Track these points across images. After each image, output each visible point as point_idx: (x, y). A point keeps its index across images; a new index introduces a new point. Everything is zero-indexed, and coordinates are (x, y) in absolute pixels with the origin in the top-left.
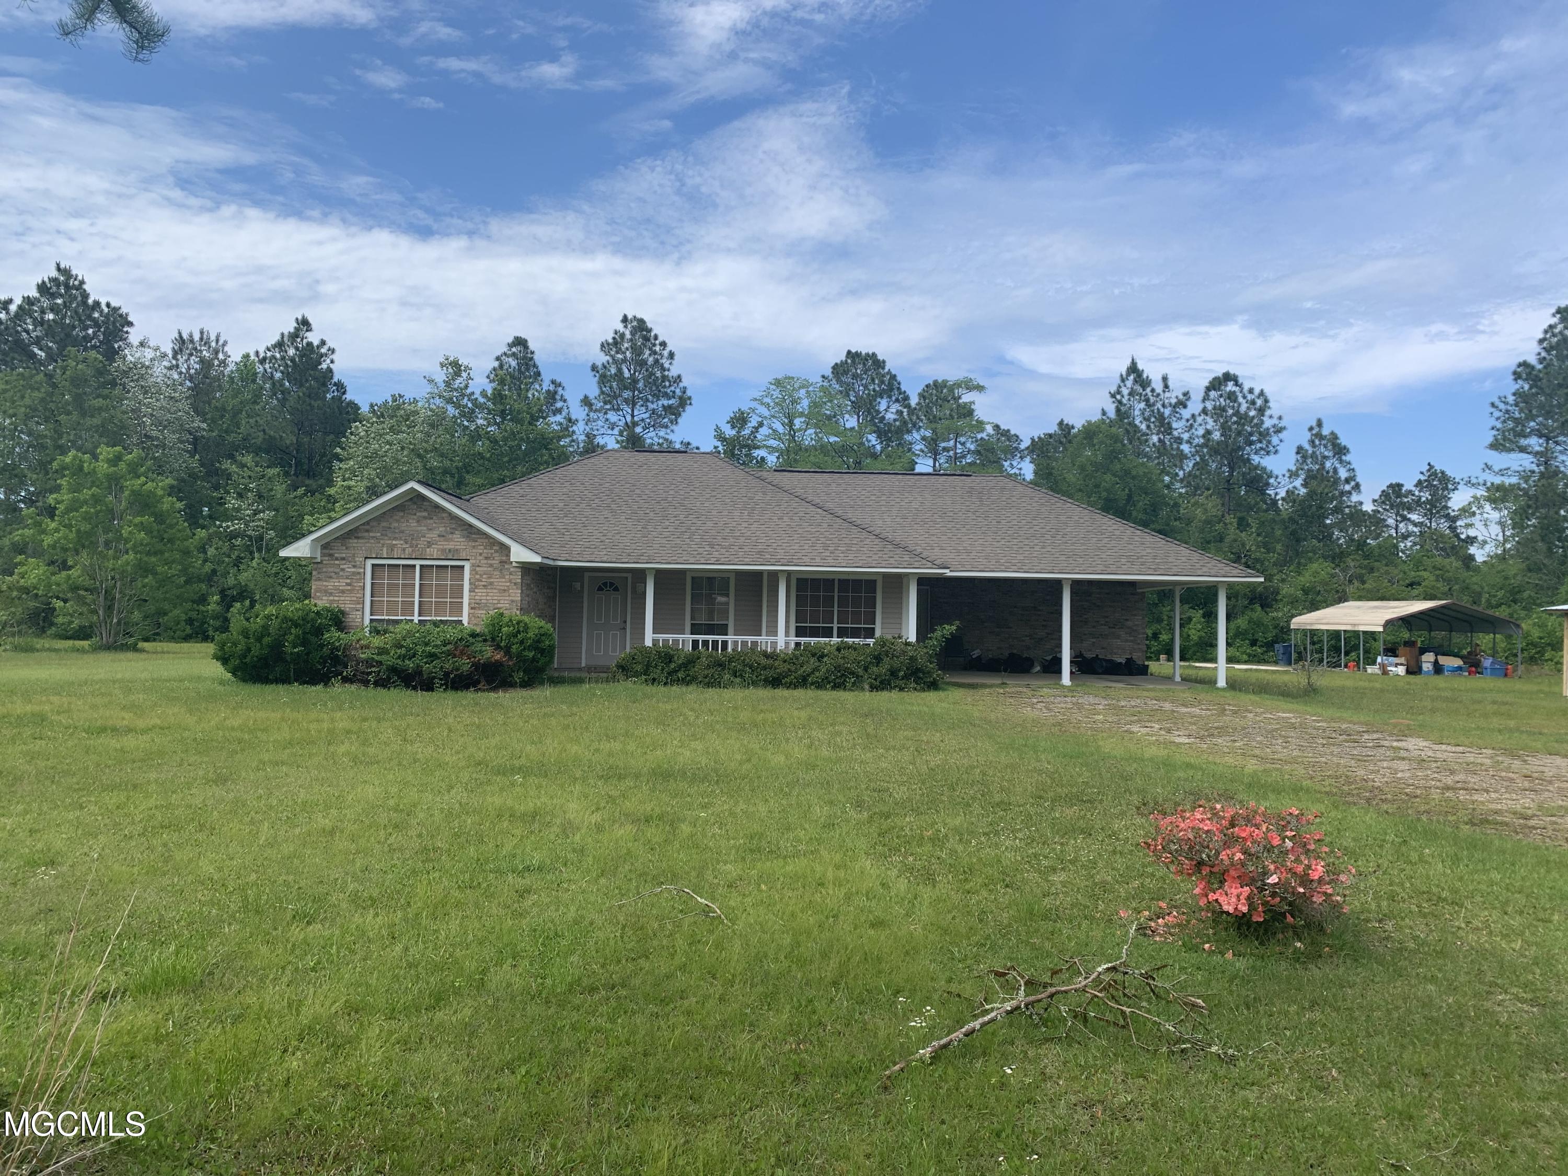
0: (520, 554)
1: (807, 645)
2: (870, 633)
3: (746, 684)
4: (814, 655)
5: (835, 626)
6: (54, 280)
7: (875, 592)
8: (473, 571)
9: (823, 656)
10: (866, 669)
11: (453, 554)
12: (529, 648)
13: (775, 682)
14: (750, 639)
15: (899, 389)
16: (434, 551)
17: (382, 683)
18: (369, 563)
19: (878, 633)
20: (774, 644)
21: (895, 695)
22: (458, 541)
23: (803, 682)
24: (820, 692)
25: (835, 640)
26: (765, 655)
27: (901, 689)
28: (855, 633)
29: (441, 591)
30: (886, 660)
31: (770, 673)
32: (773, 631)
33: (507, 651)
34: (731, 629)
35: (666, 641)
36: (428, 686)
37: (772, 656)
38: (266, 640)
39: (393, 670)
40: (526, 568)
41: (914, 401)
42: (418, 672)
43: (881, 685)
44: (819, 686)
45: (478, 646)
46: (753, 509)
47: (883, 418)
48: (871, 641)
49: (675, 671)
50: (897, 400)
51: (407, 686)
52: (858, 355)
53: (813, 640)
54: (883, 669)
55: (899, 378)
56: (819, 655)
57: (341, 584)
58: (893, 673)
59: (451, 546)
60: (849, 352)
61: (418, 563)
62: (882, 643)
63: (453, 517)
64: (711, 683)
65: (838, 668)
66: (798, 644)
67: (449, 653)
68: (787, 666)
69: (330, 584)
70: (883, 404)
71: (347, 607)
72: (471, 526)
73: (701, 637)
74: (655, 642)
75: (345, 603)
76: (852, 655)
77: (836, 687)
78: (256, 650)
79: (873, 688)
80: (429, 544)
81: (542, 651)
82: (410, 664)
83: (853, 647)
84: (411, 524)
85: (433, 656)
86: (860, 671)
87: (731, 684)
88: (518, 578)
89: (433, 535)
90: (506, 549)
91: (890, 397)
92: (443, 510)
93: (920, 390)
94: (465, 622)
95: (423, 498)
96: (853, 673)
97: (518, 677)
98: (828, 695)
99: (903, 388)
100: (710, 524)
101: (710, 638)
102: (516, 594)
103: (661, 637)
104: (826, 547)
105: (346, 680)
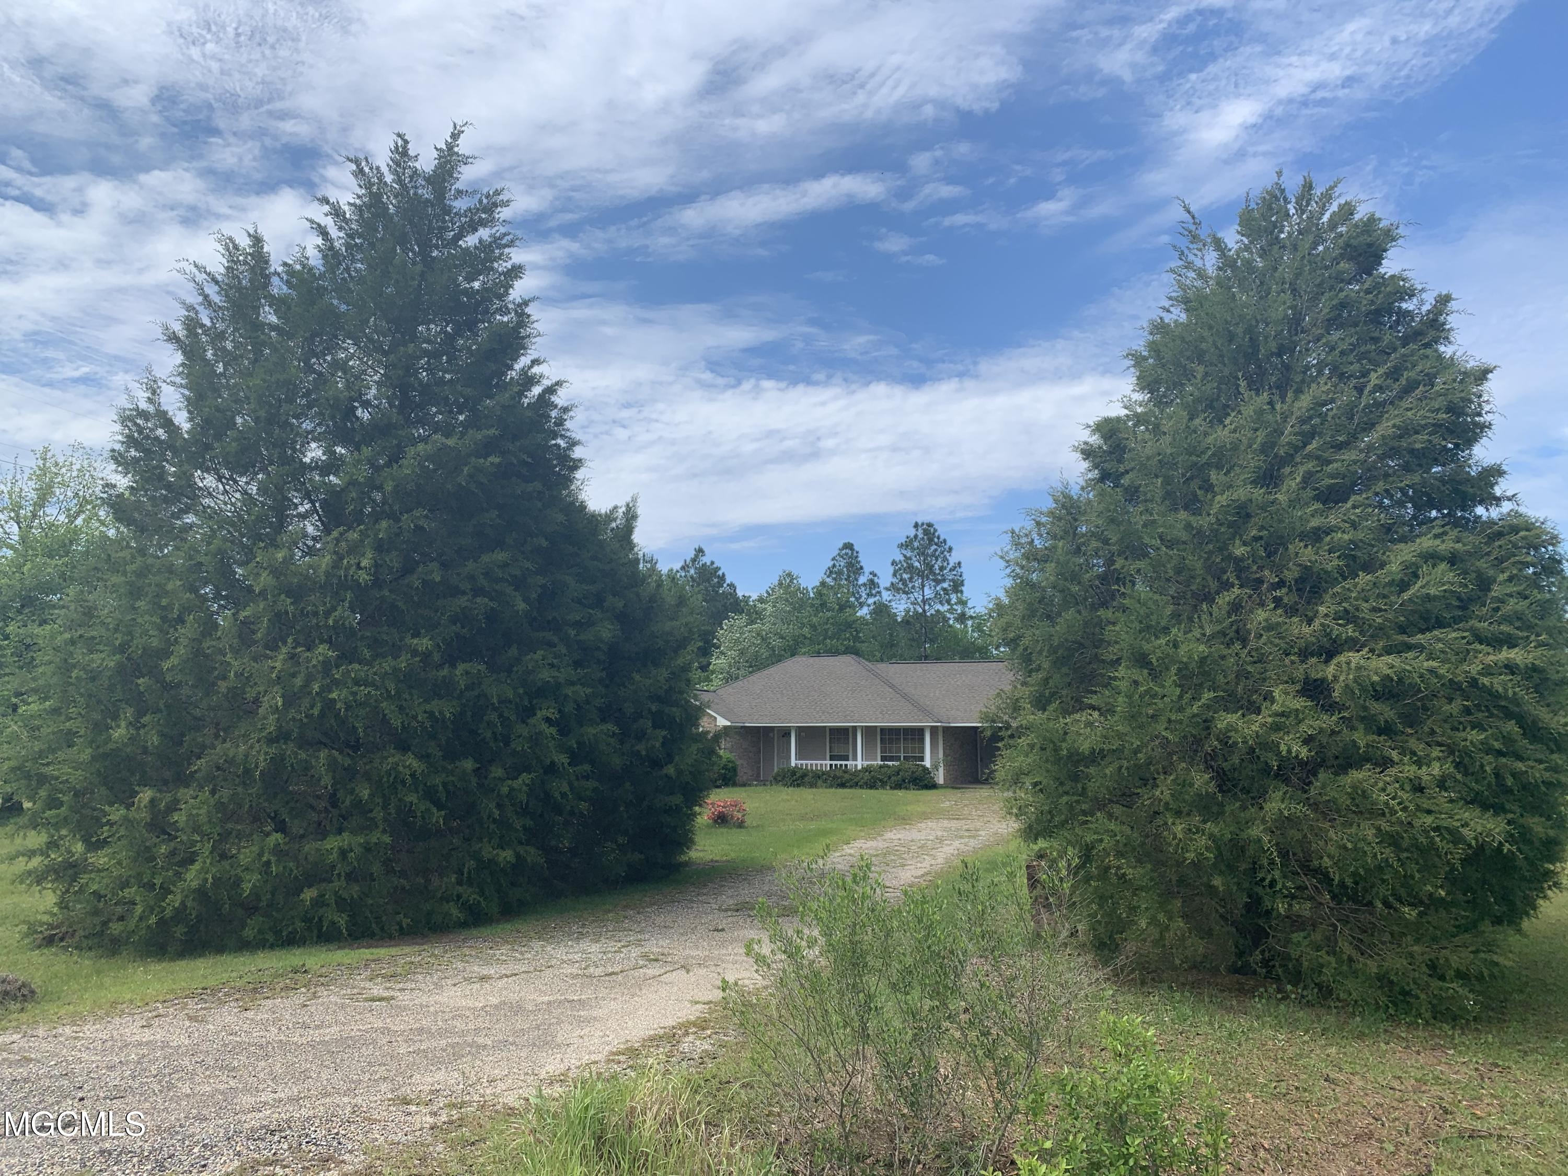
0: (721, 722)
5: (902, 755)
28: (914, 759)
32: (855, 759)
37: (848, 772)
43: (896, 787)
44: (861, 787)
54: (876, 778)
58: (879, 781)
64: (813, 785)
73: (834, 763)
74: (797, 765)
77: (871, 787)
83: (888, 766)
90: (715, 719)
101: (839, 763)
103: (799, 762)
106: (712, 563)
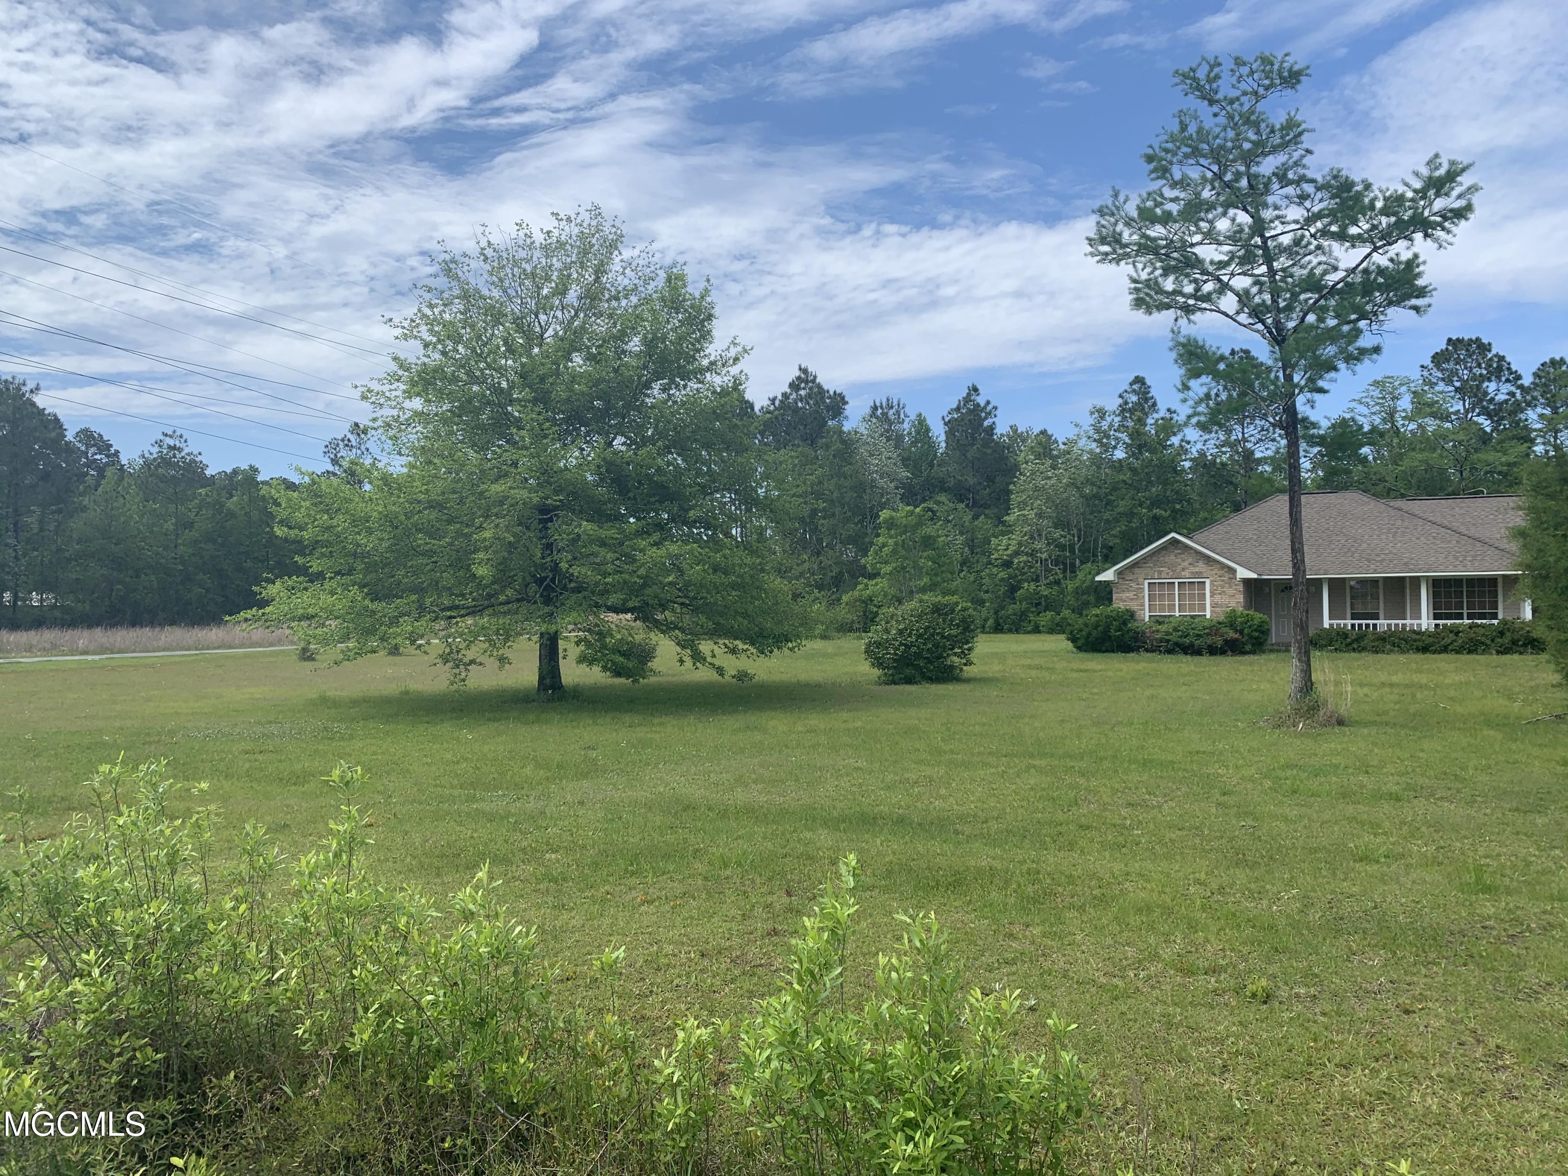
0: (1243, 573)
1: (1445, 625)
2: (1495, 616)
3: (1403, 652)
4: (1451, 632)
5: (1465, 612)
6: (799, 378)
7: (1496, 586)
8: (1212, 583)
9: (1459, 632)
10: (1493, 641)
11: (1199, 575)
12: (1256, 630)
13: (1425, 649)
14: (1400, 622)
15: (1509, 369)
16: (1186, 573)
17: (1169, 652)
18: (1146, 582)
19: (1500, 616)
20: (1419, 625)
21: (1516, 657)
22: (1201, 567)
23: (1445, 649)
24: (1459, 656)
25: (1467, 622)
26: (1414, 632)
27: (1521, 653)
28: (1482, 616)
29: (1192, 597)
30: (1508, 634)
31: (1420, 644)
32: (1418, 617)
33: (1241, 632)
34: (1381, 615)
35: (1338, 625)
36: (1198, 652)
37: (1419, 633)
38: (1100, 629)
39: (1176, 644)
40: (1247, 582)
41: (1527, 381)
42: (1192, 645)
43: (1504, 651)
45: (1225, 630)
46: (1396, 533)
47: (1493, 399)
48: (1495, 622)
49: (1350, 644)
50: (1508, 381)
51: (1186, 654)
52: (1459, 341)
53: (1449, 622)
54: (1506, 640)
55: (1508, 359)
56: (1455, 631)
57: (1131, 595)
58: (1514, 642)
59: (1197, 570)
60: (1450, 340)
61: (1176, 581)
62: (1504, 622)
63: (1198, 552)
65: (1471, 640)
66: (1437, 626)
67: (1208, 634)
68: (1431, 640)
69: (1124, 595)
70: (1491, 387)
71: (1135, 608)
72: (1209, 557)
73: (1357, 622)
74: (1331, 625)
75: (1134, 606)
76: (1482, 631)
77: (1470, 652)
78: (1094, 633)
79: (1498, 653)
80: (1183, 569)
81: (1263, 632)
82: (1187, 641)
83: (1478, 626)
84: (1171, 558)
85: (1199, 636)
86: (1488, 642)
87: (1390, 652)
88: (1241, 588)
89: (1186, 564)
90: (1234, 571)
91: (1499, 378)
92: (1191, 548)
93: (1534, 370)
94: (1208, 617)
95: (1178, 542)
96: (1483, 643)
97: (1248, 647)
98: (1465, 657)
99: (1514, 368)
100: (1365, 545)
101: (1364, 622)
102: (1241, 598)
103: (1335, 622)
104: (1456, 558)
105: (1147, 650)
106: (988, 403)
